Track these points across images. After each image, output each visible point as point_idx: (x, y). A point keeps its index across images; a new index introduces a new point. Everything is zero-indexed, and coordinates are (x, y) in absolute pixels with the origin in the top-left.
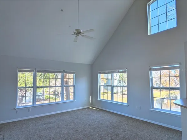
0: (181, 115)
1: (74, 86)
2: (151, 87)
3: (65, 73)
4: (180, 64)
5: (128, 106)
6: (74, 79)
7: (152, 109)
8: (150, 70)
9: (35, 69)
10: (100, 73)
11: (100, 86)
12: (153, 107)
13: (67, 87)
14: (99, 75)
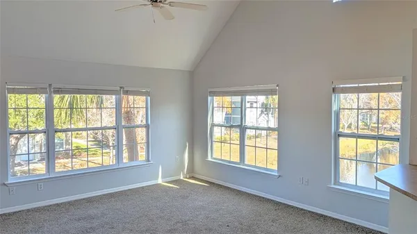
0: (389, 198)
1: (147, 126)
2: (335, 133)
3: (124, 94)
4: (404, 79)
5: (280, 176)
6: (147, 108)
7: (335, 184)
8: (334, 90)
9: (50, 85)
10: (214, 94)
11: (213, 125)
12: (337, 182)
13: (131, 129)
14: (209, 98)
